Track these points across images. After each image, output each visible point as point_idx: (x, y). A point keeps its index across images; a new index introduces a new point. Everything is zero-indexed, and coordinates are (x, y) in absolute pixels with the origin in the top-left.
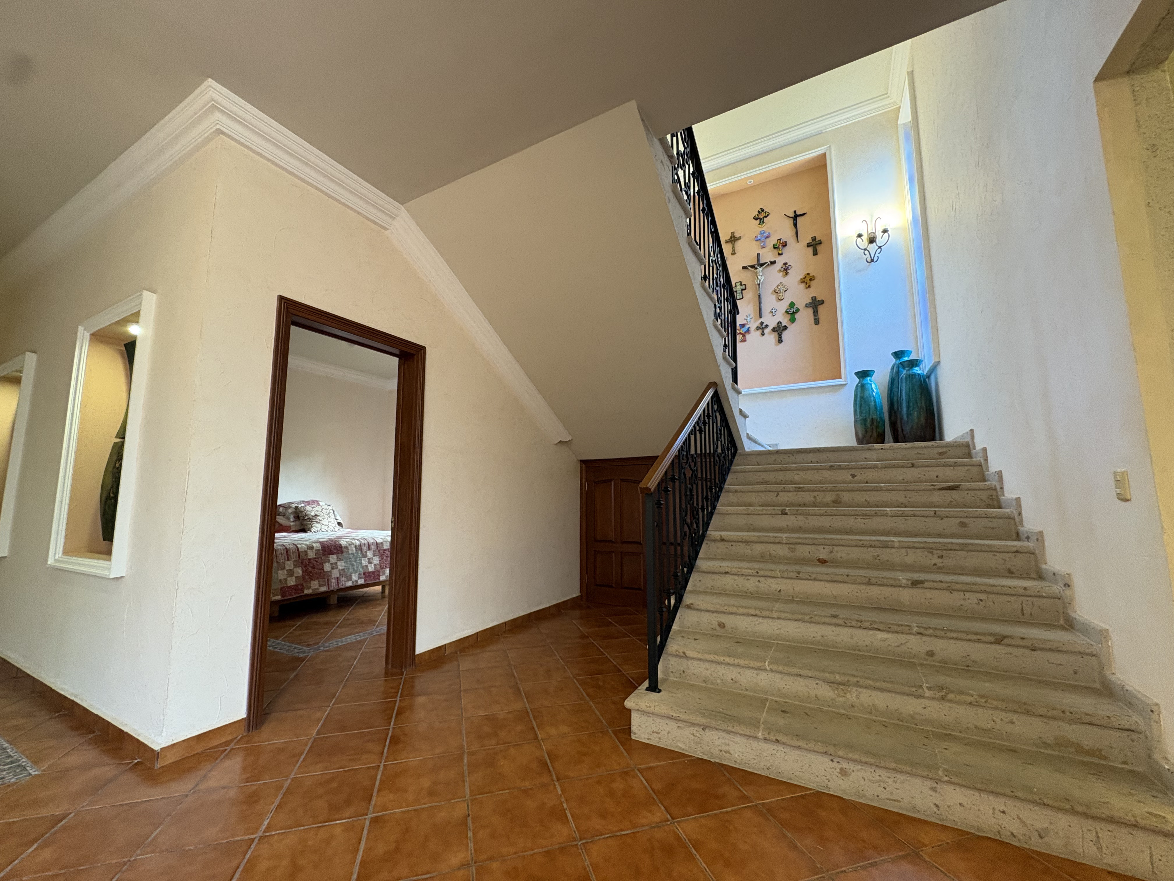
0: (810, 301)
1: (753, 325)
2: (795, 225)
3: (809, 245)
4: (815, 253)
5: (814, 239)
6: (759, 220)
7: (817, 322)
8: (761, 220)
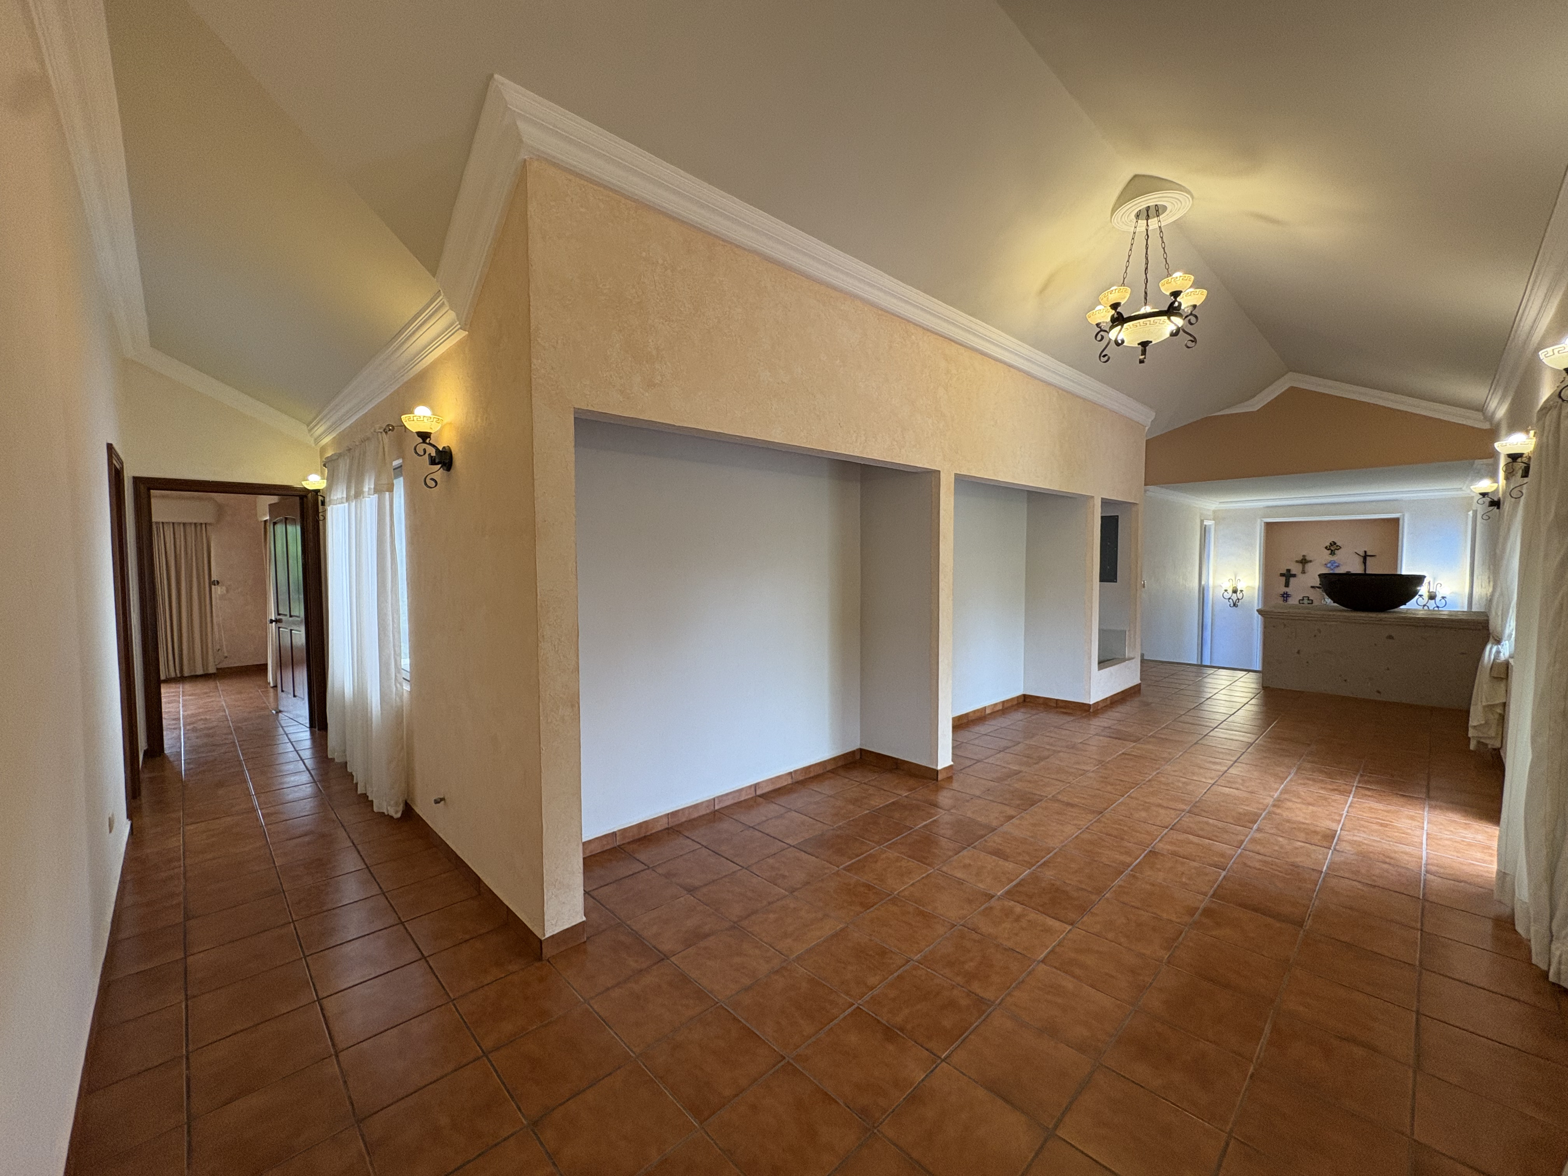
8: (1332, 551)
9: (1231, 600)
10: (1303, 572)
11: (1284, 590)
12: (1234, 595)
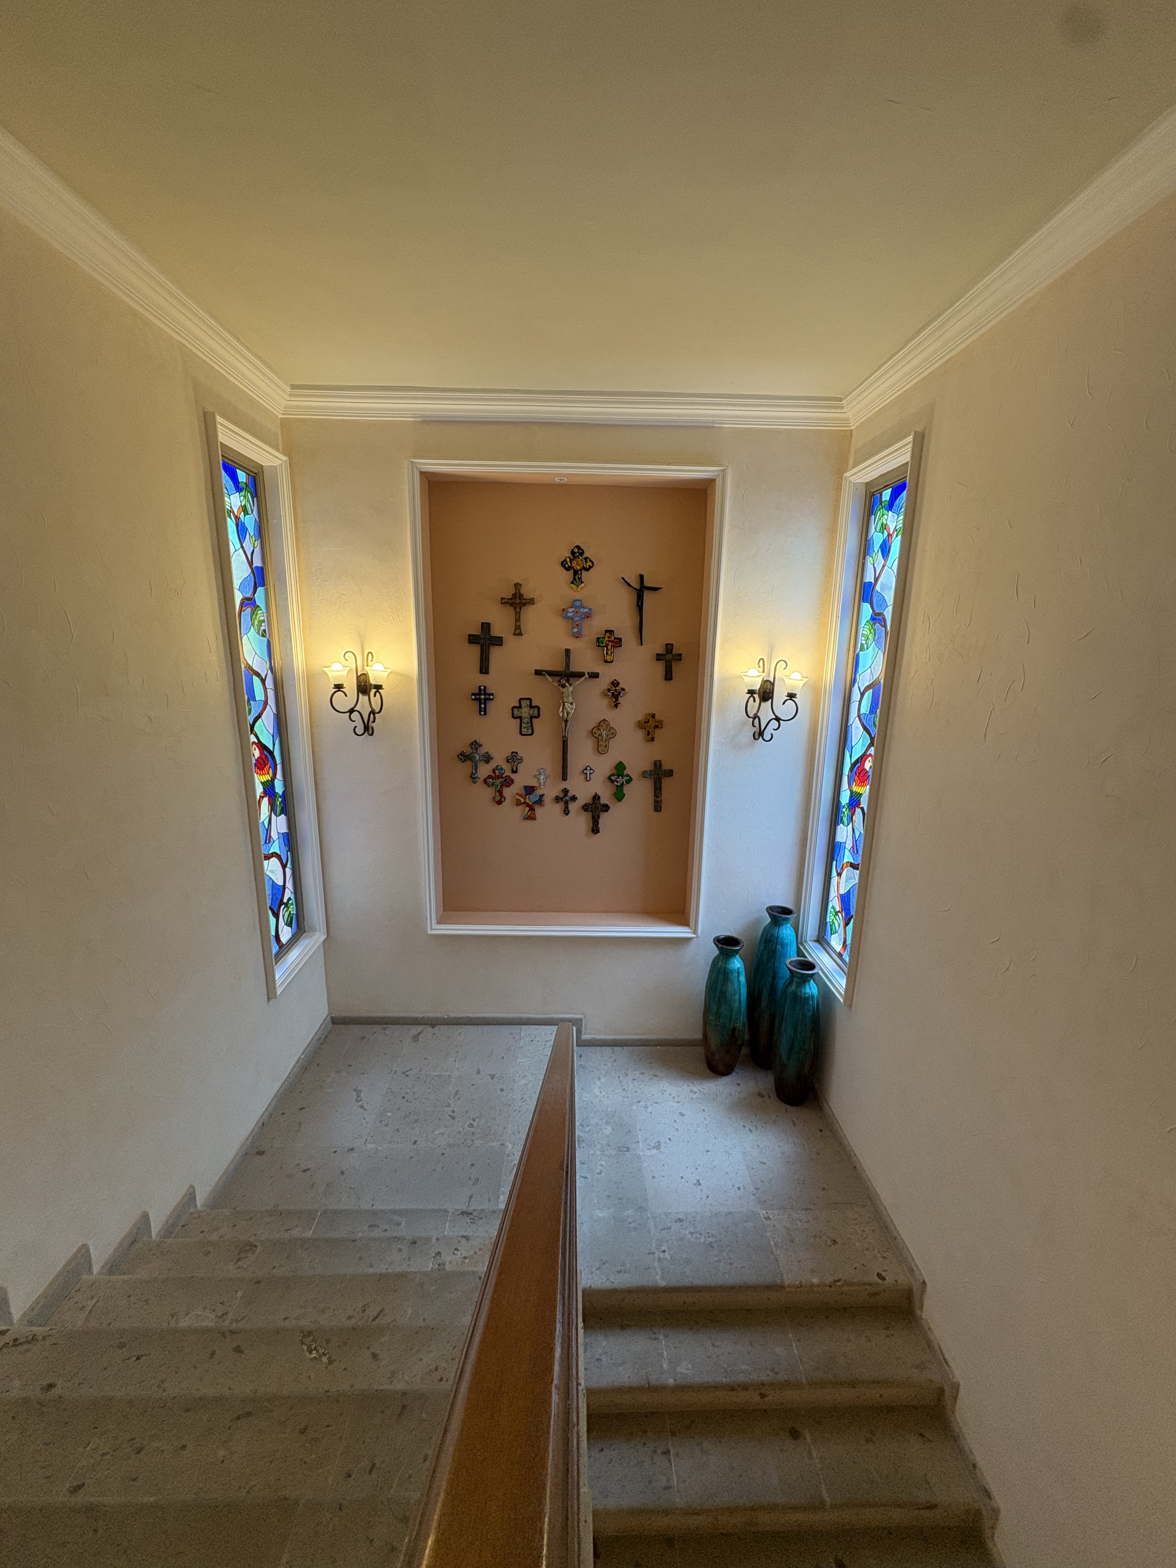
0: (652, 768)
1: (550, 791)
2: (640, 607)
3: (659, 657)
4: (668, 676)
5: (669, 648)
6: (572, 571)
7: (658, 807)
8: (576, 572)
9: (355, 715)
10: (518, 632)
11: (479, 680)
12: (363, 699)
